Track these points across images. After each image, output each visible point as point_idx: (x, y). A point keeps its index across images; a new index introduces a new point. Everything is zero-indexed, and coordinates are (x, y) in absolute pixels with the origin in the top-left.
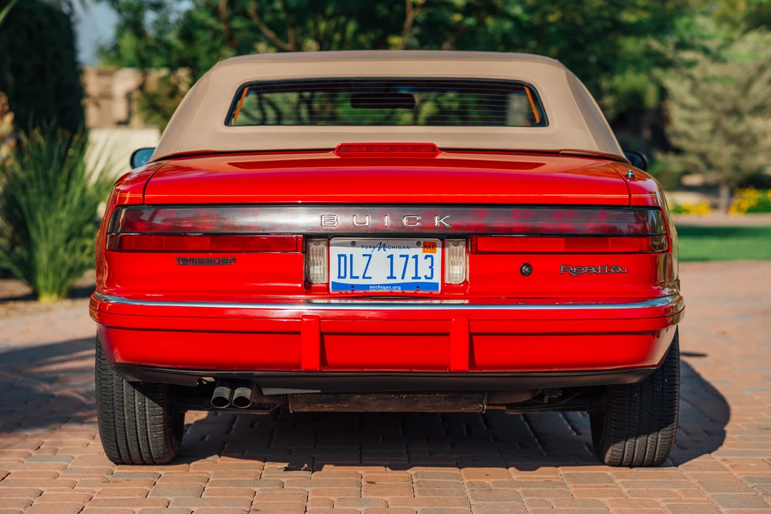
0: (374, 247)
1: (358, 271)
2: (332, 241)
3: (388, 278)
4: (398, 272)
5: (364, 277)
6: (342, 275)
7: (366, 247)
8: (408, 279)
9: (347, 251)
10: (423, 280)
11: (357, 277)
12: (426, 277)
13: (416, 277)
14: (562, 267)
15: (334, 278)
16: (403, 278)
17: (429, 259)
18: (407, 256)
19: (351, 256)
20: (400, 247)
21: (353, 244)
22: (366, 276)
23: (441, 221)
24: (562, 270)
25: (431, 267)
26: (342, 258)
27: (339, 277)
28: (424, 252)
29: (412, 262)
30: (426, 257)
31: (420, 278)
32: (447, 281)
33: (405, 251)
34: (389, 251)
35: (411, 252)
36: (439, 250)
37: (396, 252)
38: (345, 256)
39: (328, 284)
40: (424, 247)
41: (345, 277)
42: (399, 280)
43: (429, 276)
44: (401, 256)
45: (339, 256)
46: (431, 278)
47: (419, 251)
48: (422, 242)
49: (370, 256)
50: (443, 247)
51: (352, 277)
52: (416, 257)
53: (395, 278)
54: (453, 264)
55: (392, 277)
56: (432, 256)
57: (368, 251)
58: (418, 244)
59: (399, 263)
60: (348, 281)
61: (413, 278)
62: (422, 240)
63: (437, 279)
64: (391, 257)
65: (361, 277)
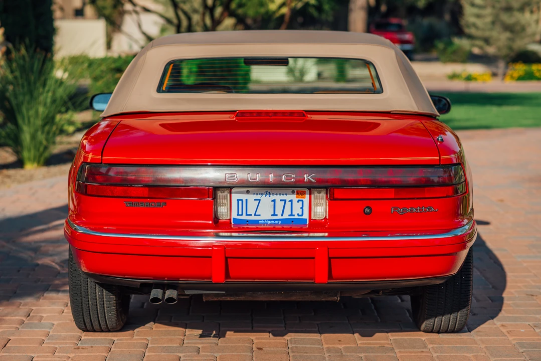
0: (262, 194)
1: (251, 211)
2: (233, 190)
3: (272, 215)
4: (279, 211)
5: (255, 215)
6: (240, 213)
7: (257, 194)
8: (286, 216)
9: (244, 197)
10: (296, 217)
11: (251, 215)
12: (298, 215)
13: (292, 215)
14: (393, 208)
15: (234, 215)
16: (282, 215)
17: (301, 202)
18: (285, 201)
19: (246, 200)
20: (280, 194)
21: (248, 192)
22: (257, 214)
23: (309, 177)
24: (392, 211)
25: (302, 208)
26: (240, 202)
27: (238, 215)
28: (297, 197)
29: (288, 204)
30: (298, 201)
31: (294, 215)
32: (313, 218)
33: (283, 197)
34: (273, 197)
35: (288, 197)
36: (307, 196)
37: (278, 198)
38: (242, 200)
39: (230, 220)
40: (297, 194)
41: (242, 215)
42: (279, 217)
43: (301, 214)
44: (281, 200)
45: (238, 200)
47: (293, 197)
48: (295, 191)
49: (260, 200)
50: (310, 194)
51: (247, 215)
52: (291, 201)
53: (277, 215)
54: (317, 205)
55: (274, 215)
56: (302, 201)
57: (258, 197)
58: (293, 192)
59: (279, 205)
60: (244, 217)
61: (289, 215)
62: (296, 190)
63: (306, 216)
64: (274, 201)
65: (253, 214)
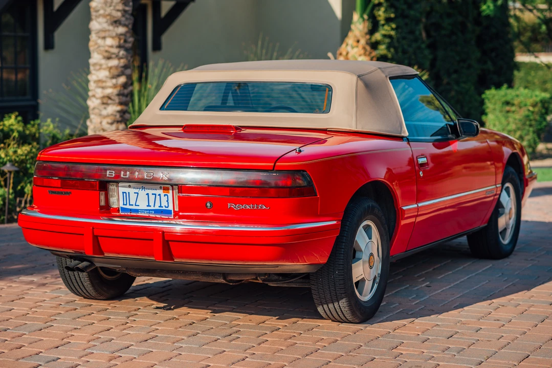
0: (139, 189)
1: (133, 202)
2: (119, 184)
3: (147, 206)
4: (152, 204)
5: (136, 205)
6: (125, 203)
7: (136, 188)
8: (157, 207)
9: (127, 190)
10: (164, 208)
11: (132, 205)
12: (165, 206)
13: (160, 206)
15: (121, 205)
16: (154, 206)
17: (166, 196)
18: (156, 194)
19: (129, 193)
20: (152, 189)
21: (130, 186)
24: (229, 206)
25: (167, 201)
26: (125, 194)
27: (124, 204)
28: (163, 192)
29: (158, 197)
30: (165, 195)
31: (162, 207)
32: (176, 209)
33: (154, 192)
34: (147, 191)
35: (157, 192)
36: (171, 191)
37: (150, 192)
38: (125, 193)
39: (119, 208)
40: (164, 189)
41: (126, 205)
42: (152, 208)
43: (167, 206)
44: (153, 194)
45: (123, 193)
46: (167, 207)
47: (161, 192)
49: (138, 193)
50: (173, 190)
51: (130, 205)
52: (160, 195)
53: (150, 206)
55: (149, 206)
57: (137, 191)
58: (161, 188)
59: (152, 198)
60: (128, 207)
61: (159, 207)
62: (162, 186)
63: (171, 207)
64: (148, 194)
65: (134, 205)
